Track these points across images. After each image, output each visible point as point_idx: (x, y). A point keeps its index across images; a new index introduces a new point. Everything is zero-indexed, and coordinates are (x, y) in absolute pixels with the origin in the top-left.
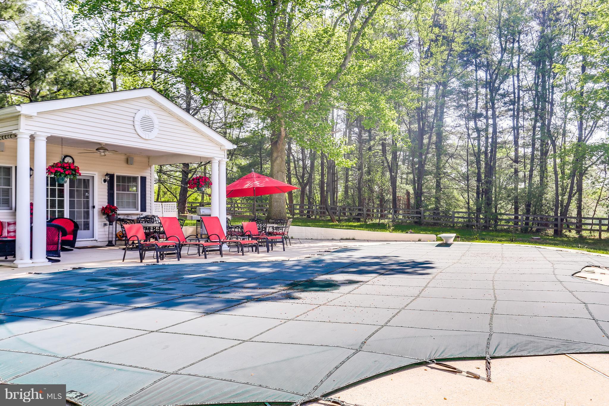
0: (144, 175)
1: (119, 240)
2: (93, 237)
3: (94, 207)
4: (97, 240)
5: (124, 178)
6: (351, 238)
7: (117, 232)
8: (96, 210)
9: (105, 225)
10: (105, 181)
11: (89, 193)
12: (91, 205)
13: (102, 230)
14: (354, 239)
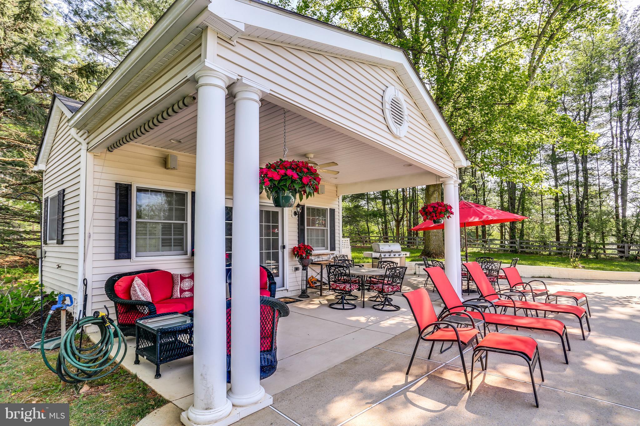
0: (333, 207)
1: (310, 287)
2: (283, 286)
3: (284, 247)
4: (287, 290)
5: (313, 209)
6: (545, 276)
7: (308, 277)
8: (287, 251)
9: (297, 269)
10: (295, 213)
11: (278, 230)
12: (280, 244)
13: (294, 275)
14: (549, 277)
